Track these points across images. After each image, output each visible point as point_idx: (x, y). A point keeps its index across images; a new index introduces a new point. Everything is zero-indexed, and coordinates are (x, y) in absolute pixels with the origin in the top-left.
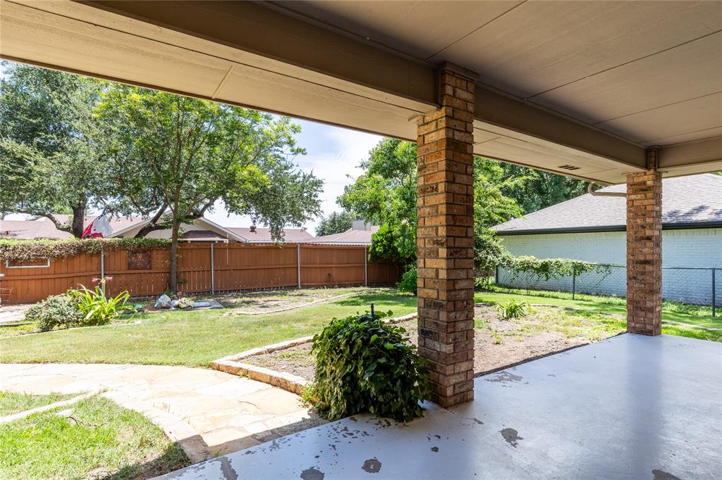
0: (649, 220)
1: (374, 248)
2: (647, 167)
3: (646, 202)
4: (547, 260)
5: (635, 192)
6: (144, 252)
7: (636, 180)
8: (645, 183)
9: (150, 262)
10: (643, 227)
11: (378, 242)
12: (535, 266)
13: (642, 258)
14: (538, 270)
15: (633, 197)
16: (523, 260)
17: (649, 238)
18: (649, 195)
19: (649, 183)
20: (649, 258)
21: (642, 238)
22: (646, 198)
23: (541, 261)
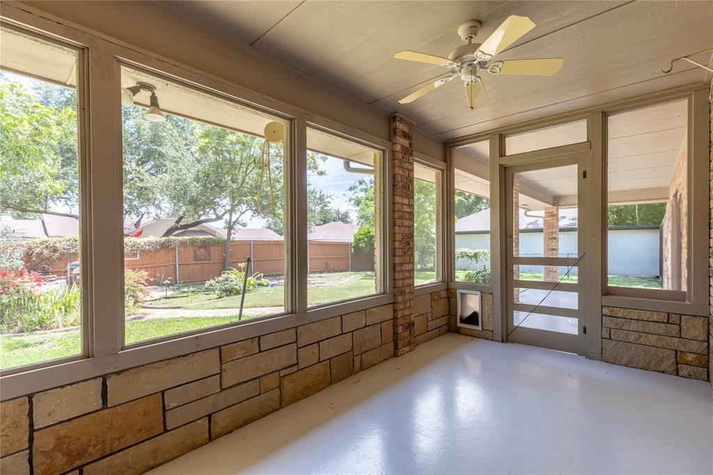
0: (555, 230)
1: (357, 244)
2: (554, 205)
3: (553, 221)
4: (477, 251)
5: (549, 216)
6: (205, 247)
7: (549, 211)
8: (552, 212)
9: (209, 255)
10: (552, 233)
11: (360, 240)
12: (470, 255)
13: (552, 248)
14: (471, 257)
15: (547, 219)
16: (462, 251)
17: (555, 238)
18: (555, 218)
19: (555, 212)
20: (555, 247)
21: (552, 238)
22: (553, 219)
23: (473, 252)
